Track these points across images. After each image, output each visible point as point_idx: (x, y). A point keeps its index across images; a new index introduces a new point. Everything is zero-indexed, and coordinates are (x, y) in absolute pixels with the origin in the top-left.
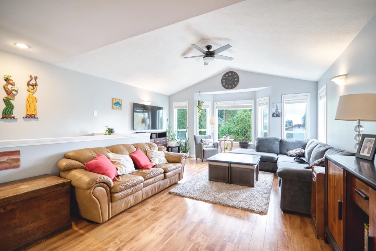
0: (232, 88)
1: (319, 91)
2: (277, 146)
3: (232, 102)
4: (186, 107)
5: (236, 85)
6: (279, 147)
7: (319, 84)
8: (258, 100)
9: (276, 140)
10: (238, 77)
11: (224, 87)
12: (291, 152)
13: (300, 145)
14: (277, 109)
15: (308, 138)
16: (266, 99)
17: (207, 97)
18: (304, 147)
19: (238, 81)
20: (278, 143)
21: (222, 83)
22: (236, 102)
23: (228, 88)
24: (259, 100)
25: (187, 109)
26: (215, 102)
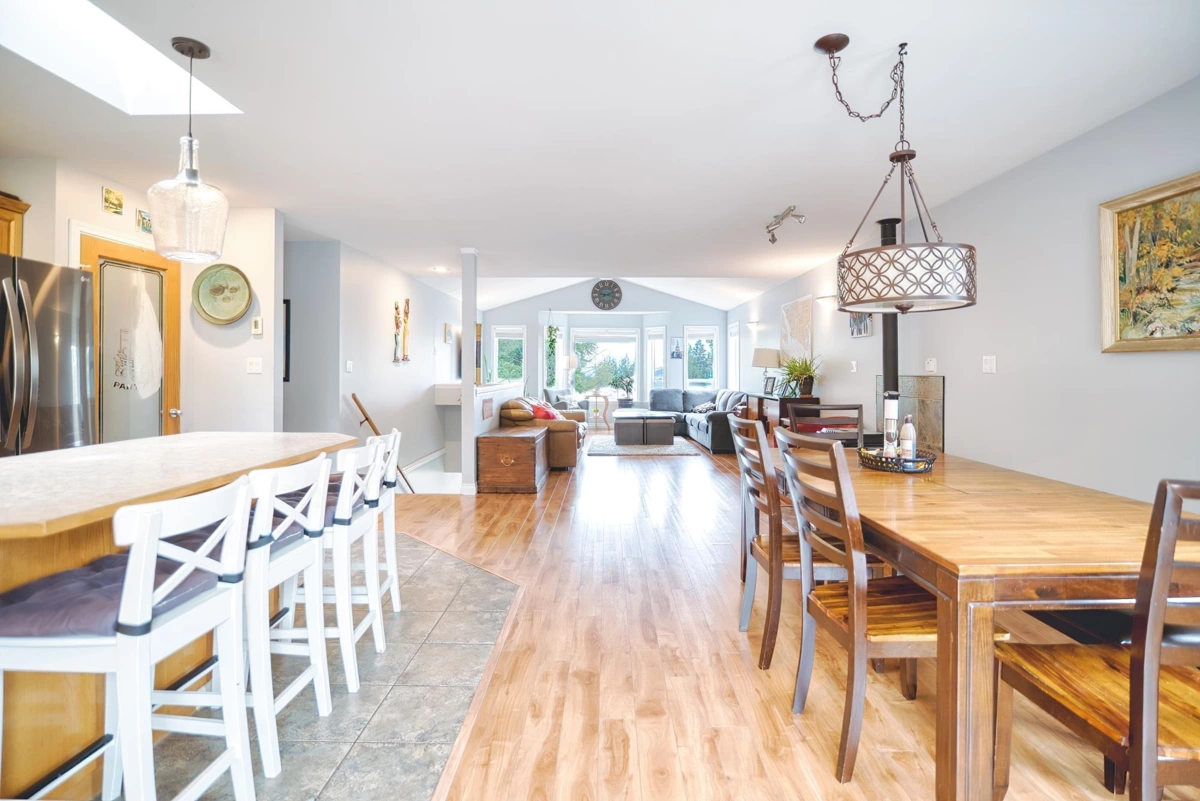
0: (610, 308)
1: (730, 326)
2: (679, 403)
3: (603, 330)
4: (521, 335)
5: (616, 305)
6: (682, 402)
7: (729, 315)
8: (647, 329)
9: (677, 391)
10: (619, 291)
11: (597, 304)
12: (699, 408)
13: (709, 398)
14: (677, 347)
15: (716, 389)
16: (661, 330)
17: (559, 318)
18: (713, 400)
19: (619, 299)
20: (681, 396)
21: (593, 298)
22: (610, 330)
23: (603, 308)
24: (650, 330)
25: (524, 339)
26: (572, 329)
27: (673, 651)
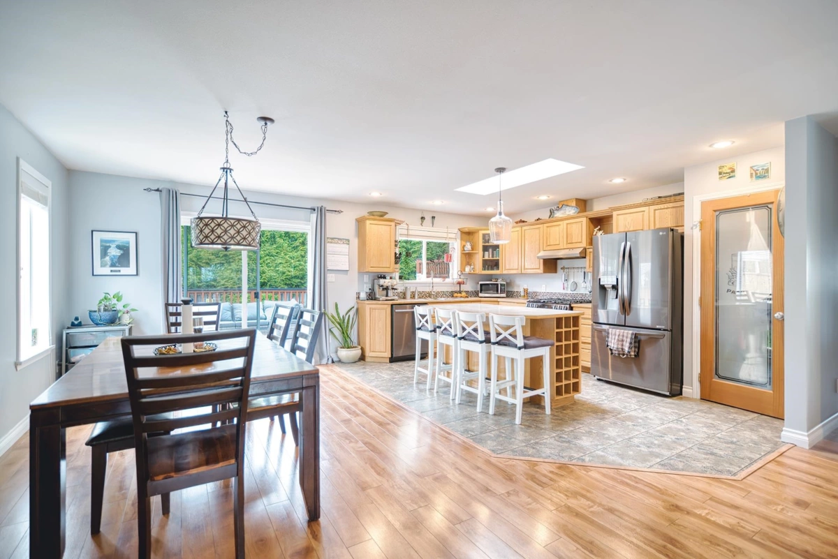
27: (351, 442)
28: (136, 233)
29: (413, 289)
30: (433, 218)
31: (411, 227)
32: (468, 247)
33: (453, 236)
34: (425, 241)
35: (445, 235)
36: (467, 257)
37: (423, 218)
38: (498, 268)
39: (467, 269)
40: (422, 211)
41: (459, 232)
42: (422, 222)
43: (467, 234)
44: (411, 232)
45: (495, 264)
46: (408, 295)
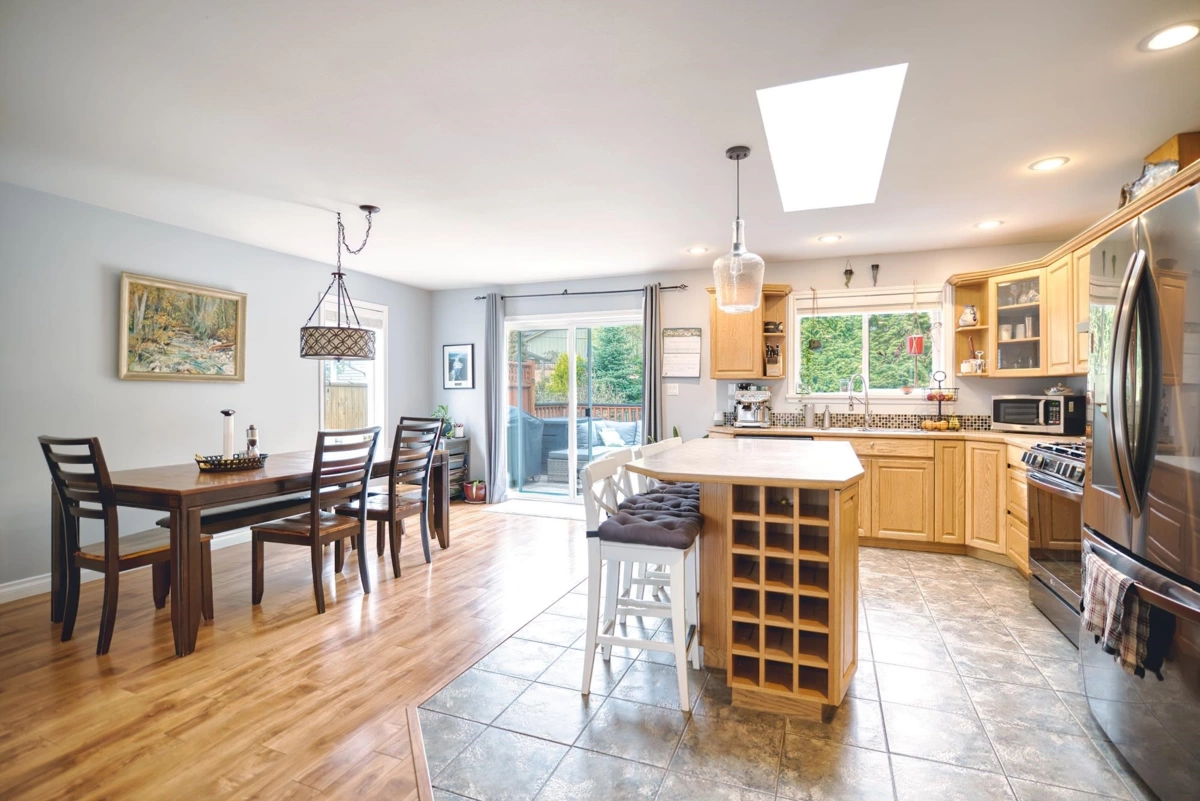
28: (473, 346)
29: (820, 410)
30: (875, 267)
31: (819, 293)
32: (968, 316)
33: (934, 297)
34: (866, 316)
35: (909, 299)
36: (970, 339)
37: (849, 273)
38: (1036, 364)
39: (966, 367)
40: (848, 258)
41: (949, 289)
42: (849, 280)
43: (969, 289)
44: (821, 303)
45: (1029, 352)
46: (810, 419)
